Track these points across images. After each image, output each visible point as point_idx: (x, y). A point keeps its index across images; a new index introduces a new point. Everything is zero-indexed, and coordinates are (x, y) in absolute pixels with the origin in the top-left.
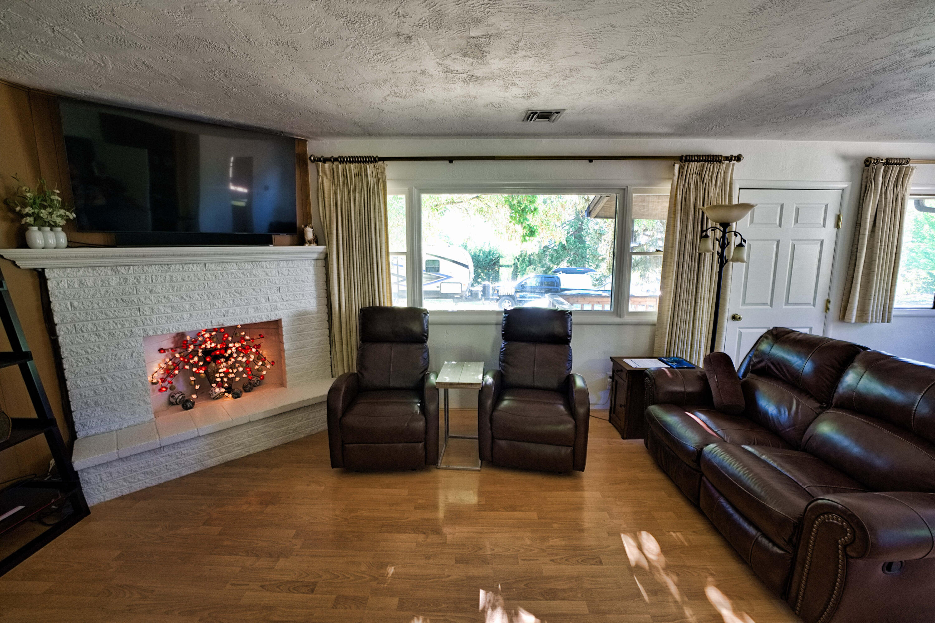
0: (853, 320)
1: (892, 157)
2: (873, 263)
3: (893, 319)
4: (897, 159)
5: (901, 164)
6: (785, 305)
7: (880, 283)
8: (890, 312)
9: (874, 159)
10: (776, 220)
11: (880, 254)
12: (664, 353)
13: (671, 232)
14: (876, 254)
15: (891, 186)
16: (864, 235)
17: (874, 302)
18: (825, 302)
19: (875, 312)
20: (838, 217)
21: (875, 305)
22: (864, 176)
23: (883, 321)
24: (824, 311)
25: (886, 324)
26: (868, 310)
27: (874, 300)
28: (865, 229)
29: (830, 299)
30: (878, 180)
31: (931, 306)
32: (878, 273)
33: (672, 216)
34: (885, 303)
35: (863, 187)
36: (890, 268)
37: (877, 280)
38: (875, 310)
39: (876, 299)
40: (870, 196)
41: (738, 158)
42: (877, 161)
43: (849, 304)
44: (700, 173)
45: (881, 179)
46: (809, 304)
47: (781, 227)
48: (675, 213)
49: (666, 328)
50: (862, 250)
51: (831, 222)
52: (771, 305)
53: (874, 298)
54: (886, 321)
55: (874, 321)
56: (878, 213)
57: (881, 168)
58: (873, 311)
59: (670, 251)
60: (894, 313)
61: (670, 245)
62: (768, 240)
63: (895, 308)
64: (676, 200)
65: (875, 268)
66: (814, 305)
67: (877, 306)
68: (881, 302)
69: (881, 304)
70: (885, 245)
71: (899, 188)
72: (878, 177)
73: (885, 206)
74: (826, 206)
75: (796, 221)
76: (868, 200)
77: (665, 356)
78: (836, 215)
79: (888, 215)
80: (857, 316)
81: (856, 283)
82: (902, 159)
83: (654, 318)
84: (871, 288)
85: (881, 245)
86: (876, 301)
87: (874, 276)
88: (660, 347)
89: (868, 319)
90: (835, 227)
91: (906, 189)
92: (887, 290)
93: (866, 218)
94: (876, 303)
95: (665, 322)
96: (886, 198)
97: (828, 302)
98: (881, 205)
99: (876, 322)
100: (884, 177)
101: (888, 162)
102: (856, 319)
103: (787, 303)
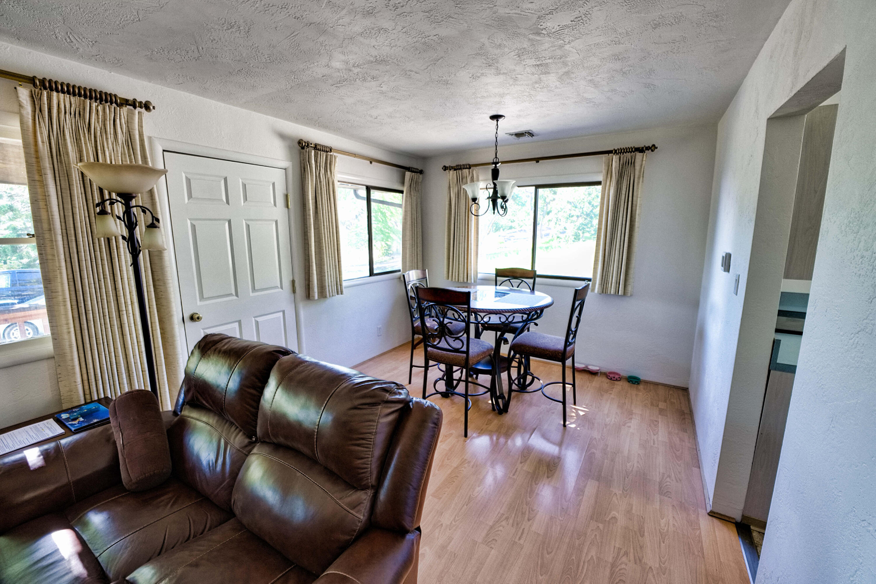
0: (316, 297)
1: (319, 143)
2: (321, 242)
3: (344, 290)
4: (323, 146)
5: (327, 152)
6: (252, 292)
7: (329, 260)
8: (341, 285)
9: (305, 142)
10: (221, 195)
11: (324, 234)
12: (78, 397)
13: (42, 204)
14: (322, 233)
15: (323, 171)
16: (310, 215)
17: (328, 278)
18: (291, 282)
19: (330, 287)
20: (286, 196)
21: (329, 281)
22: (302, 159)
23: (338, 294)
24: (292, 292)
25: (340, 296)
26: (325, 286)
27: (328, 276)
28: (309, 210)
29: (295, 279)
30: (312, 163)
31: (369, 275)
32: (326, 251)
33: (37, 177)
34: (336, 278)
35: (303, 169)
36: (334, 246)
37: (326, 257)
38: (330, 285)
39: (329, 275)
40: (308, 178)
41: (147, 106)
42: (308, 144)
43: (311, 283)
44: (81, 115)
45: (313, 162)
46: (276, 287)
47: (229, 204)
48: (41, 172)
49: (72, 360)
50: (310, 230)
51: (280, 201)
52: (237, 295)
53: (328, 274)
54: (340, 293)
55: (331, 295)
56: (317, 195)
57: (311, 152)
58: (328, 286)
59: (47, 236)
60: (344, 284)
61: (45, 226)
62: (215, 220)
63: (344, 281)
64: (37, 151)
65: (323, 247)
66: (282, 288)
67: (331, 282)
68: (333, 277)
69: (334, 279)
70: (327, 226)
71: (329, 172)
72: (311, 160)
73: (321, 189)
74: (274, 184)
75: (246, 199)
76: (307, 182)
77: (83, 402)
78: (284, 194)
79: (325, 197)
80: (318, 292)
81: (312, 262)
82: (327, 147)
83: (49, 348)
84: (324, 265)
85: (324, 226)
86: (329, 277)
87: (323, 254)
88: (71, 391)
89: (326, 295)
90: (285, 207)
91: (334, 175)
92: (335, 266)
93: (308, 200)
94: (330, 279)
95: (68, 350)
96: (320, 182)
97: (293, 282)
98: (318, 187)
99: (333, 296)
100: (316, 161)
101: (316, 147)
102: (318, 295)
103: (254, 289)
